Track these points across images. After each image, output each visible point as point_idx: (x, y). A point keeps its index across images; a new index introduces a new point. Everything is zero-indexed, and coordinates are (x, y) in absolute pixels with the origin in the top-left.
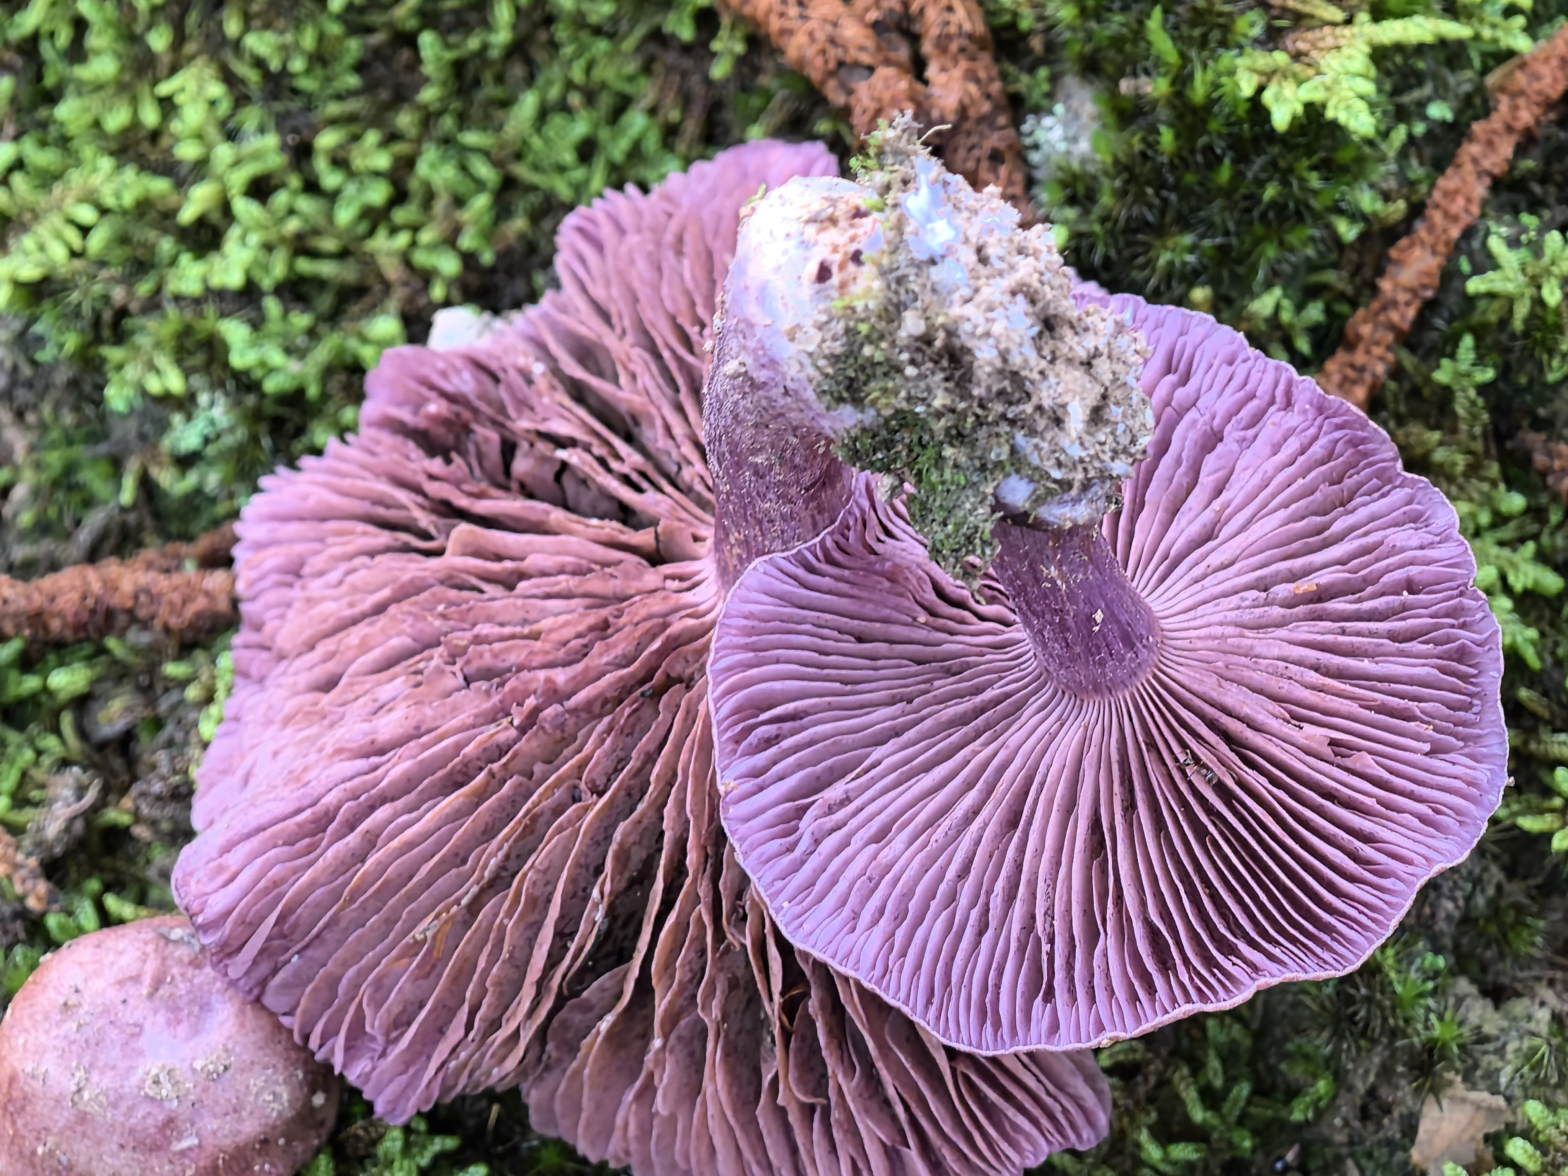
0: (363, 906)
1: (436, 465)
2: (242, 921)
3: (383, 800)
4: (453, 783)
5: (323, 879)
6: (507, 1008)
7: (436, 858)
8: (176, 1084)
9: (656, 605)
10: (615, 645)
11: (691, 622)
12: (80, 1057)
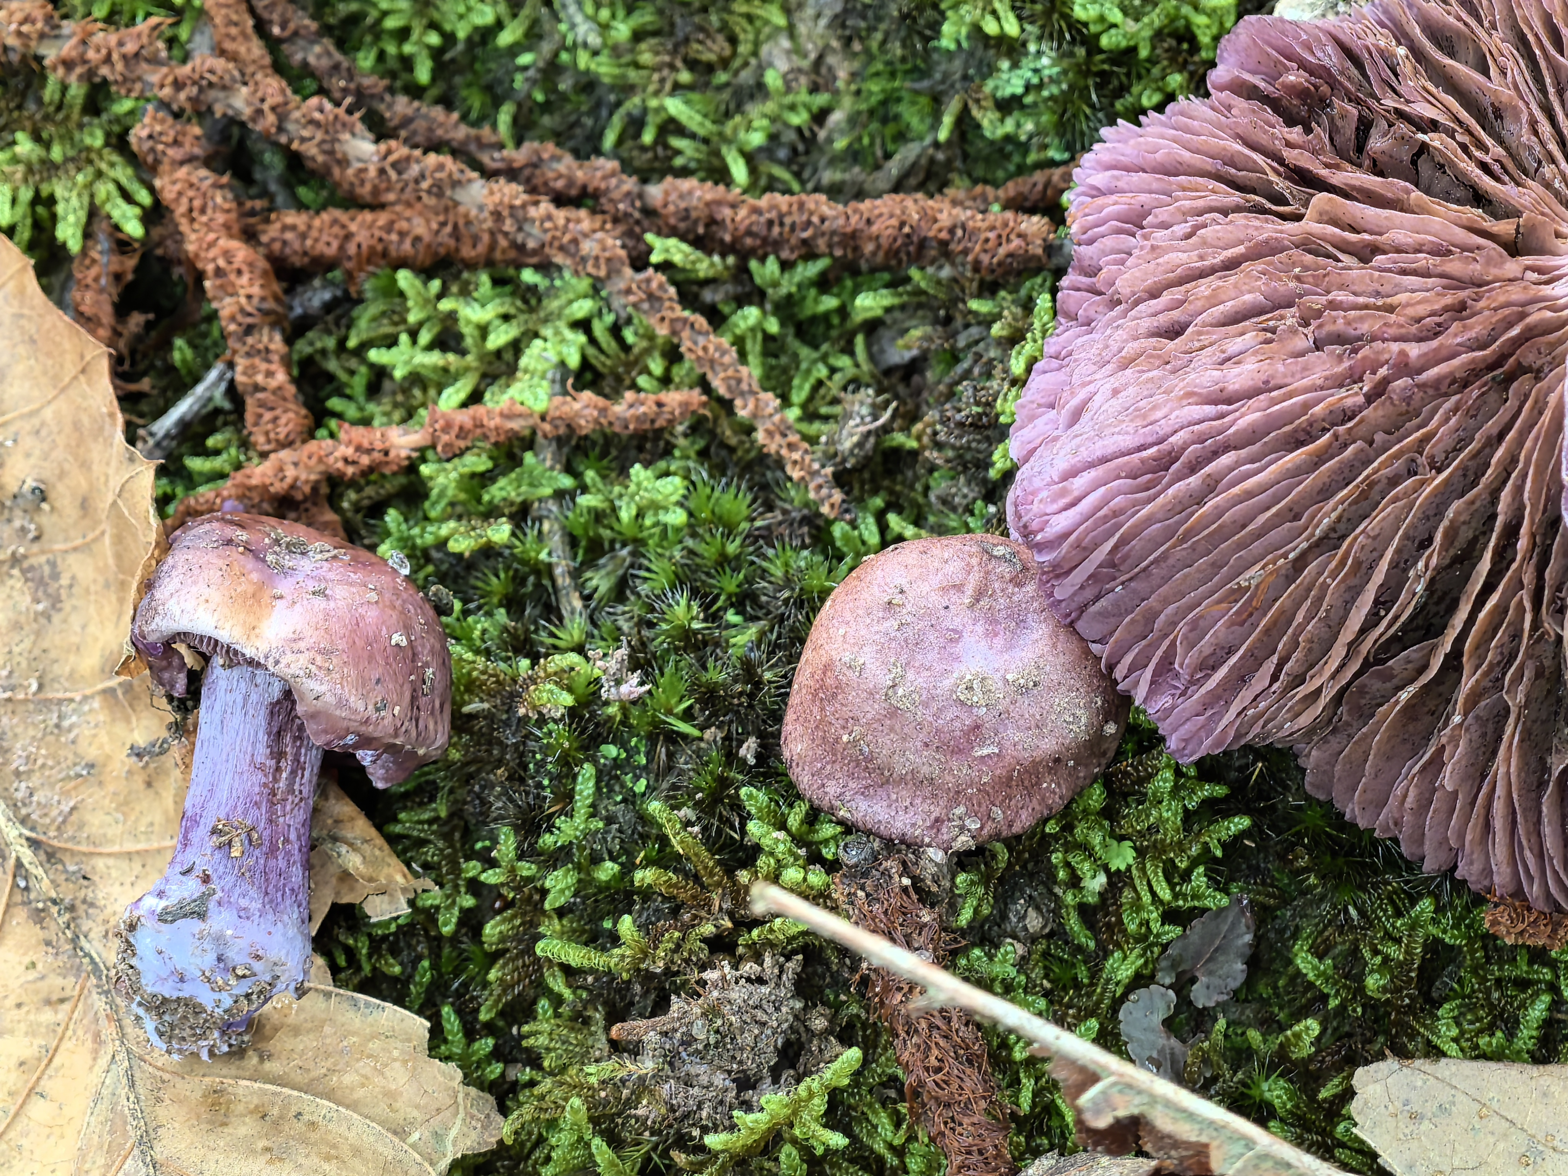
0: (1193, 548)
1: (1295, 133)
2: (1077, 545)
3: (1227, 448)
4: (1296, 442)
5: (1160, 516)
6: (1312, 666)
7: (1274, 510)
8: (986, 692)
9: (1515, 293)
10: (1471, 328)
11: (1549, 314)
12: (898, 655)
